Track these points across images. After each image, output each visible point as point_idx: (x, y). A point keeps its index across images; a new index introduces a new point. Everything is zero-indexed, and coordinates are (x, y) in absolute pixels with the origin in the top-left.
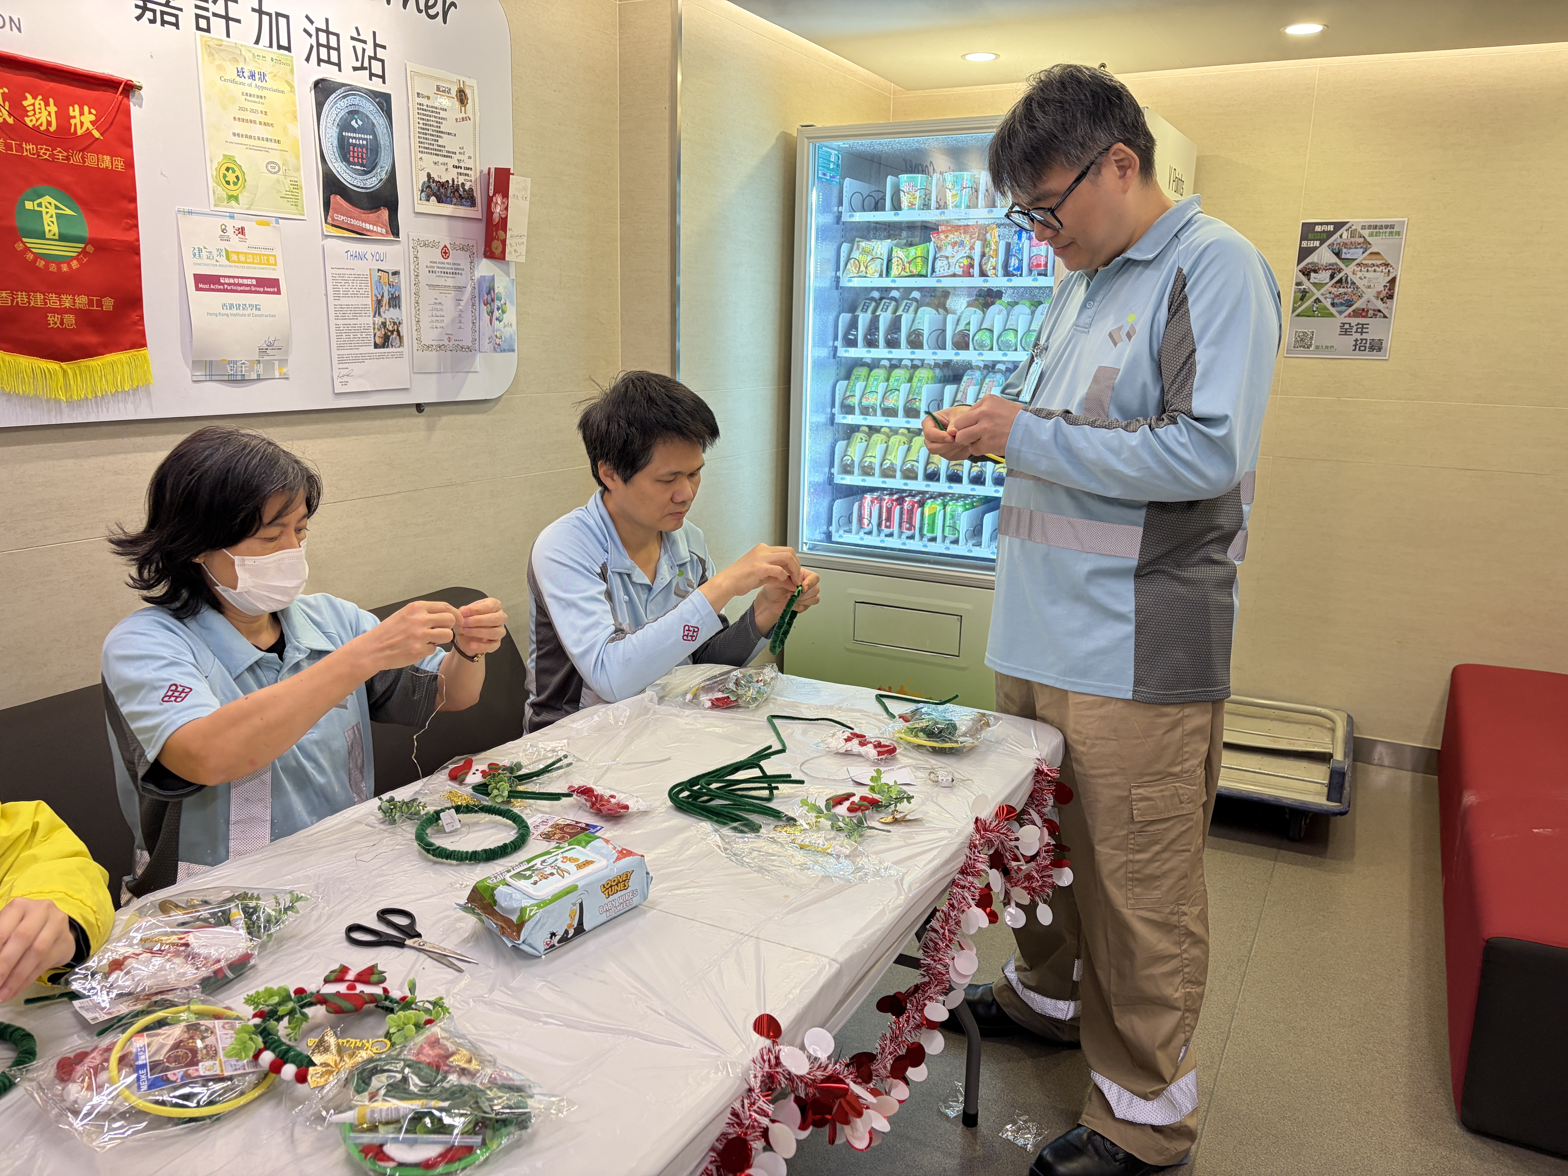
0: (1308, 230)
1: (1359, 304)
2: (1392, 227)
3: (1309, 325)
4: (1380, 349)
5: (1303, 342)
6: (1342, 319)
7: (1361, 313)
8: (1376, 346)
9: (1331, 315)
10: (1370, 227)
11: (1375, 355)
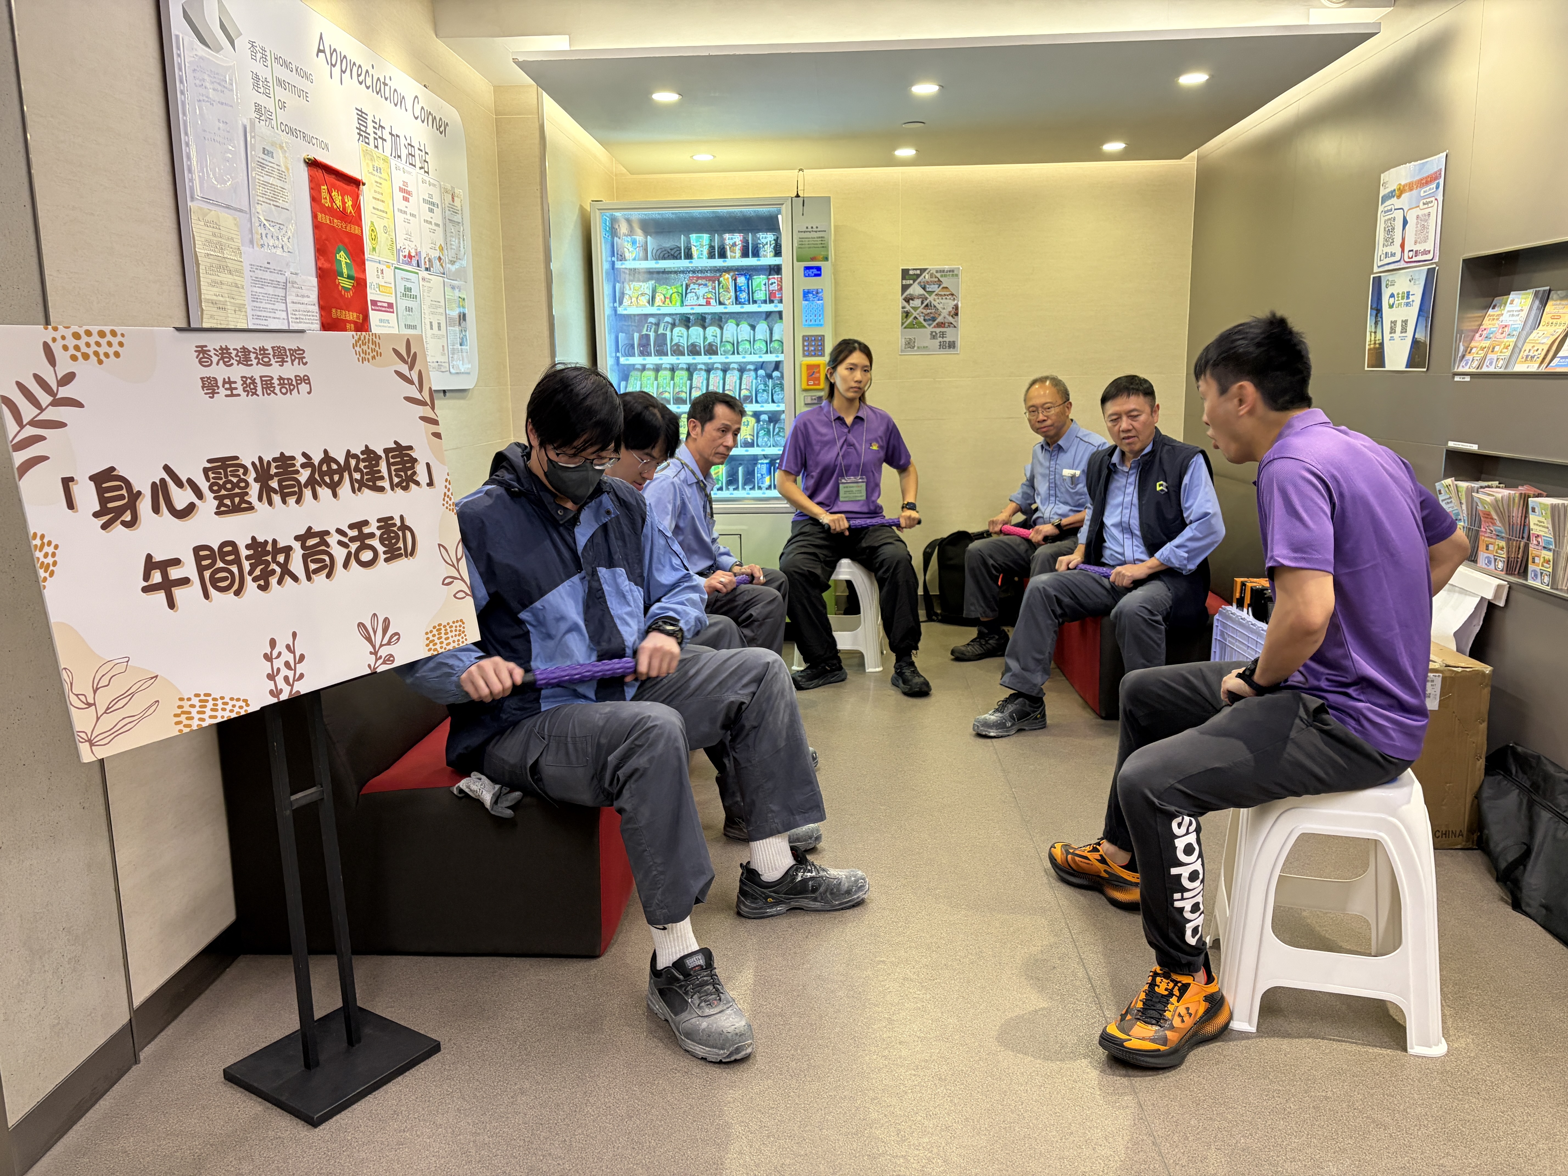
0: (905, 273)
1: (940, 319)
2: (953, 271)
3: (913, 333)
4: (954, 347)
5: (910, 344)
6: (930, 329)
7: (941, 325)
8: (952, 345)
9: (925, 327)
10: (940, 271)
11: (952, 351)
